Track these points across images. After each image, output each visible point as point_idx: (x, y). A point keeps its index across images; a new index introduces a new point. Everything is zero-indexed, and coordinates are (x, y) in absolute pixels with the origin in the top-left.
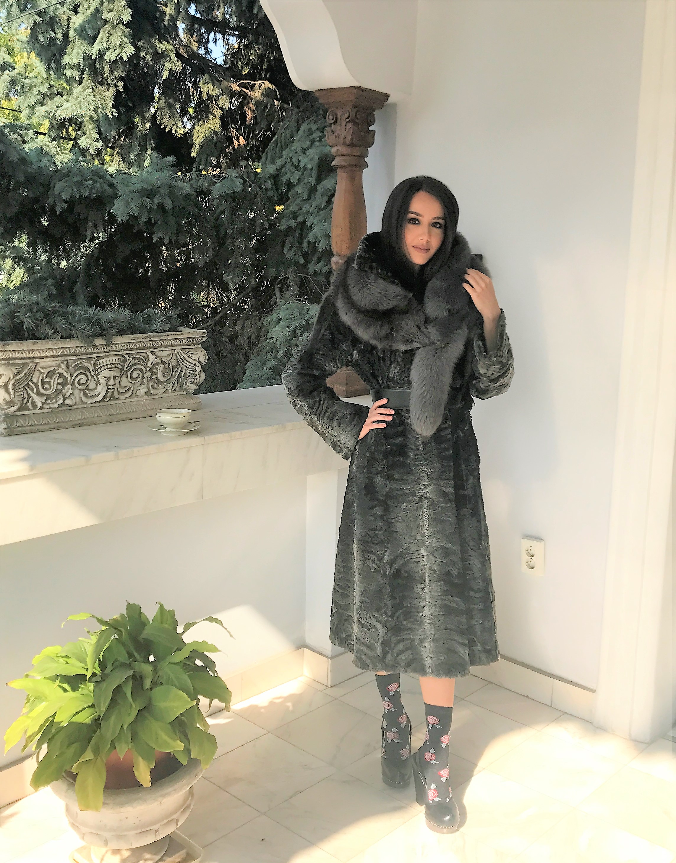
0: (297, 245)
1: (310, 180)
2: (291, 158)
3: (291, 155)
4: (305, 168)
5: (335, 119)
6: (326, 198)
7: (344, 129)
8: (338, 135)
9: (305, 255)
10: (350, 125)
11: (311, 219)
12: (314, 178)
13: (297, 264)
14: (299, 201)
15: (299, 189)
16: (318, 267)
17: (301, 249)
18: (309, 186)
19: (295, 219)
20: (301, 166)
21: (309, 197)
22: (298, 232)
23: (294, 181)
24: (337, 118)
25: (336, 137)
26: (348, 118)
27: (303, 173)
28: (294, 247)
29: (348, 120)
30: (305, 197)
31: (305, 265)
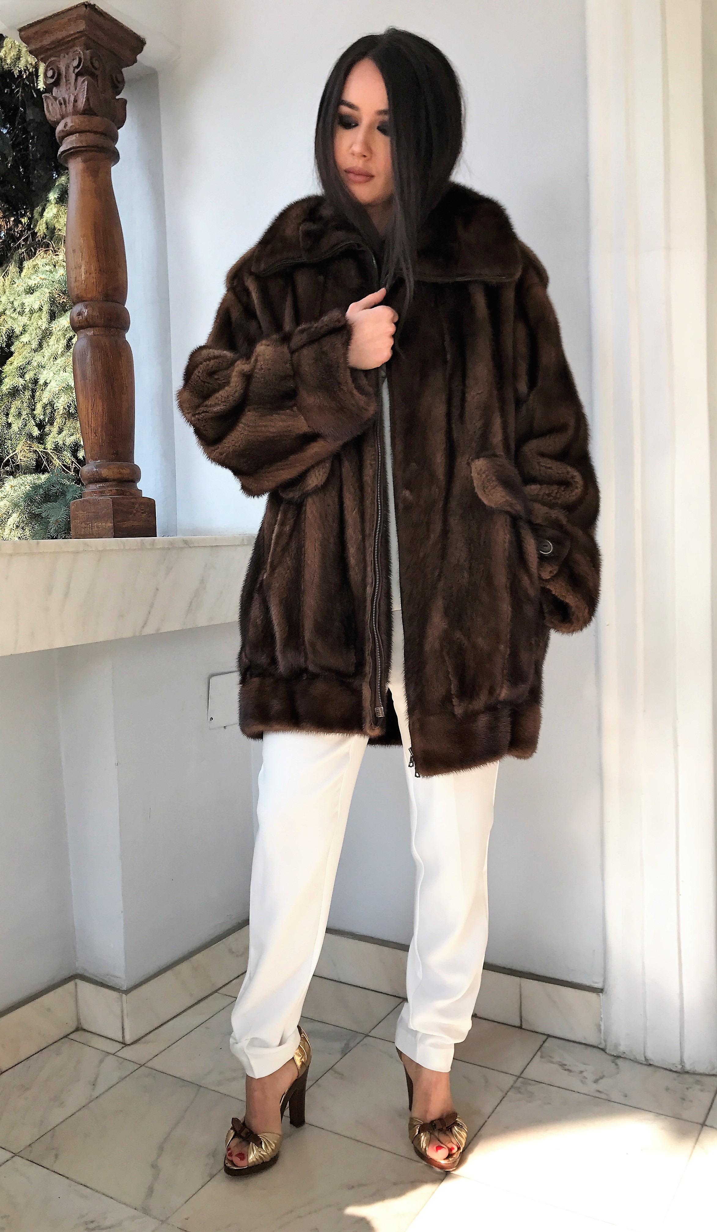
0: (28, 411)
1: (40, 323)
2: (12, 303)
3: (11, 300)
4: (32, 312)
5: (56, 75)
6: (64, 342)
7: (72, 88)
8: (64, 99)
9: (41, 426)
10: (80, 79)
11: (45, 372)
12: (44, 320)
13: (30, 436)
14: (26, 352)
15: (25, 338)
16: (60, 439)
17: (34, 417)
18: (39, 332)
19: (22, 376)
20: (27, 310)
21: (40, 345)
22: (28, 394)
23: (18, 331)
24: (59, 74)
25: (61, 104)
26: (77, 67)
27: (30, 318)
28: (24, 413)
29: (77, 71)
30: (34, 345)
31: (41, 439)
